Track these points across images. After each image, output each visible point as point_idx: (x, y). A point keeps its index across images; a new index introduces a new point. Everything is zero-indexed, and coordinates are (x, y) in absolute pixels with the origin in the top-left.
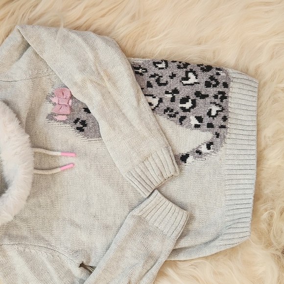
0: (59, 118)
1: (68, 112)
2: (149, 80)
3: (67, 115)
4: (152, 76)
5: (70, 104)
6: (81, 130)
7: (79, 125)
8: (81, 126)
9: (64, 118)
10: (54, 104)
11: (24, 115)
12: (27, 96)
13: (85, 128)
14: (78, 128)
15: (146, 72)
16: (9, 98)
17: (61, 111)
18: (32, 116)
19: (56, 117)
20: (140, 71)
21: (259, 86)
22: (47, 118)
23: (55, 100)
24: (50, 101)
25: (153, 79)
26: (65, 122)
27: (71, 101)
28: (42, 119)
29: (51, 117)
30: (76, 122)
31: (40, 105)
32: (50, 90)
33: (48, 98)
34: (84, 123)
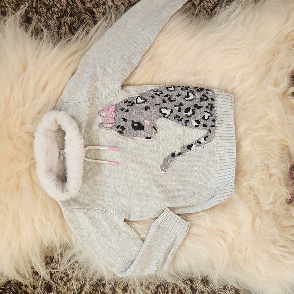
0: (107, 125)
1: (113, 121)
2: (164, 98)
3: (112, 123)
4: (166, 96)
5: (114, 116)
6: (121, 132)
7: (120, 129)
8: (121, 130)
9: (110, 125)
10: (104, 117)
11: (84, 125)
12: (86, 112)
13: (124, 131)
14: (119, 132)
15: (162, 93)
16: (75, 114)
17: (108, 121)
18: (90, 125)
19: (104, 125)
20: (158, 93)
21: (234, 99)
22: (99, 126)
23: (104, 114)
24: (101, 115)
25: (166, 98)
26: (111, 128)
27: (114, 114)
28: (96, 127)
29: (102, 125)
30: (118, 127)
31: (94, 118)
32: (101, 108)
33: (100, 113)
34: (123, 128)
